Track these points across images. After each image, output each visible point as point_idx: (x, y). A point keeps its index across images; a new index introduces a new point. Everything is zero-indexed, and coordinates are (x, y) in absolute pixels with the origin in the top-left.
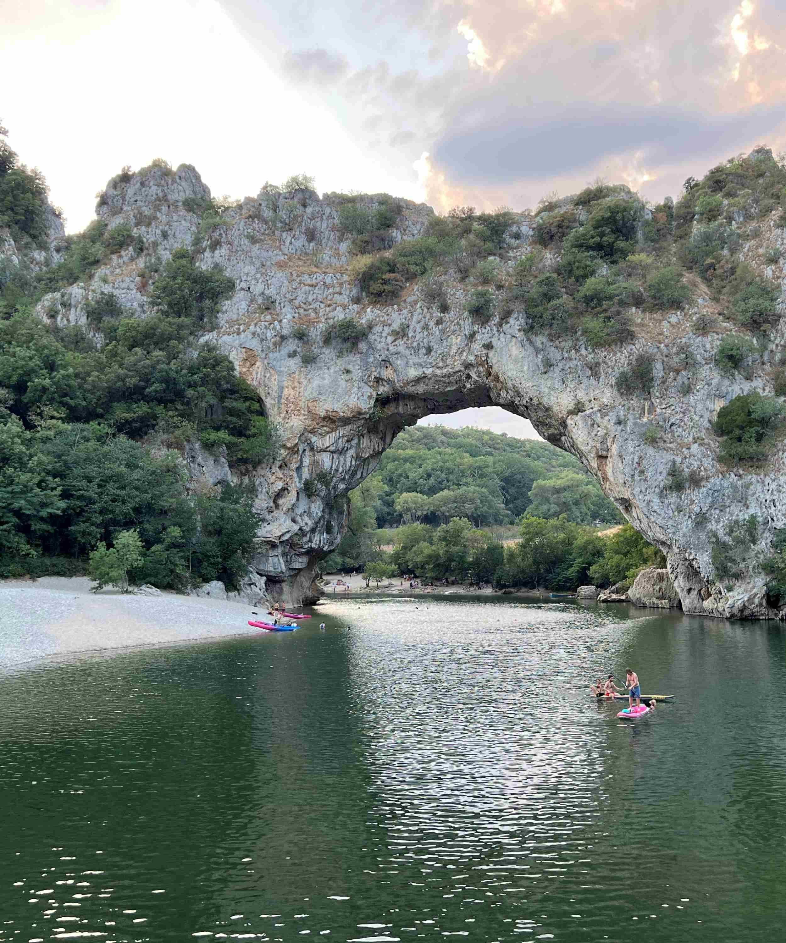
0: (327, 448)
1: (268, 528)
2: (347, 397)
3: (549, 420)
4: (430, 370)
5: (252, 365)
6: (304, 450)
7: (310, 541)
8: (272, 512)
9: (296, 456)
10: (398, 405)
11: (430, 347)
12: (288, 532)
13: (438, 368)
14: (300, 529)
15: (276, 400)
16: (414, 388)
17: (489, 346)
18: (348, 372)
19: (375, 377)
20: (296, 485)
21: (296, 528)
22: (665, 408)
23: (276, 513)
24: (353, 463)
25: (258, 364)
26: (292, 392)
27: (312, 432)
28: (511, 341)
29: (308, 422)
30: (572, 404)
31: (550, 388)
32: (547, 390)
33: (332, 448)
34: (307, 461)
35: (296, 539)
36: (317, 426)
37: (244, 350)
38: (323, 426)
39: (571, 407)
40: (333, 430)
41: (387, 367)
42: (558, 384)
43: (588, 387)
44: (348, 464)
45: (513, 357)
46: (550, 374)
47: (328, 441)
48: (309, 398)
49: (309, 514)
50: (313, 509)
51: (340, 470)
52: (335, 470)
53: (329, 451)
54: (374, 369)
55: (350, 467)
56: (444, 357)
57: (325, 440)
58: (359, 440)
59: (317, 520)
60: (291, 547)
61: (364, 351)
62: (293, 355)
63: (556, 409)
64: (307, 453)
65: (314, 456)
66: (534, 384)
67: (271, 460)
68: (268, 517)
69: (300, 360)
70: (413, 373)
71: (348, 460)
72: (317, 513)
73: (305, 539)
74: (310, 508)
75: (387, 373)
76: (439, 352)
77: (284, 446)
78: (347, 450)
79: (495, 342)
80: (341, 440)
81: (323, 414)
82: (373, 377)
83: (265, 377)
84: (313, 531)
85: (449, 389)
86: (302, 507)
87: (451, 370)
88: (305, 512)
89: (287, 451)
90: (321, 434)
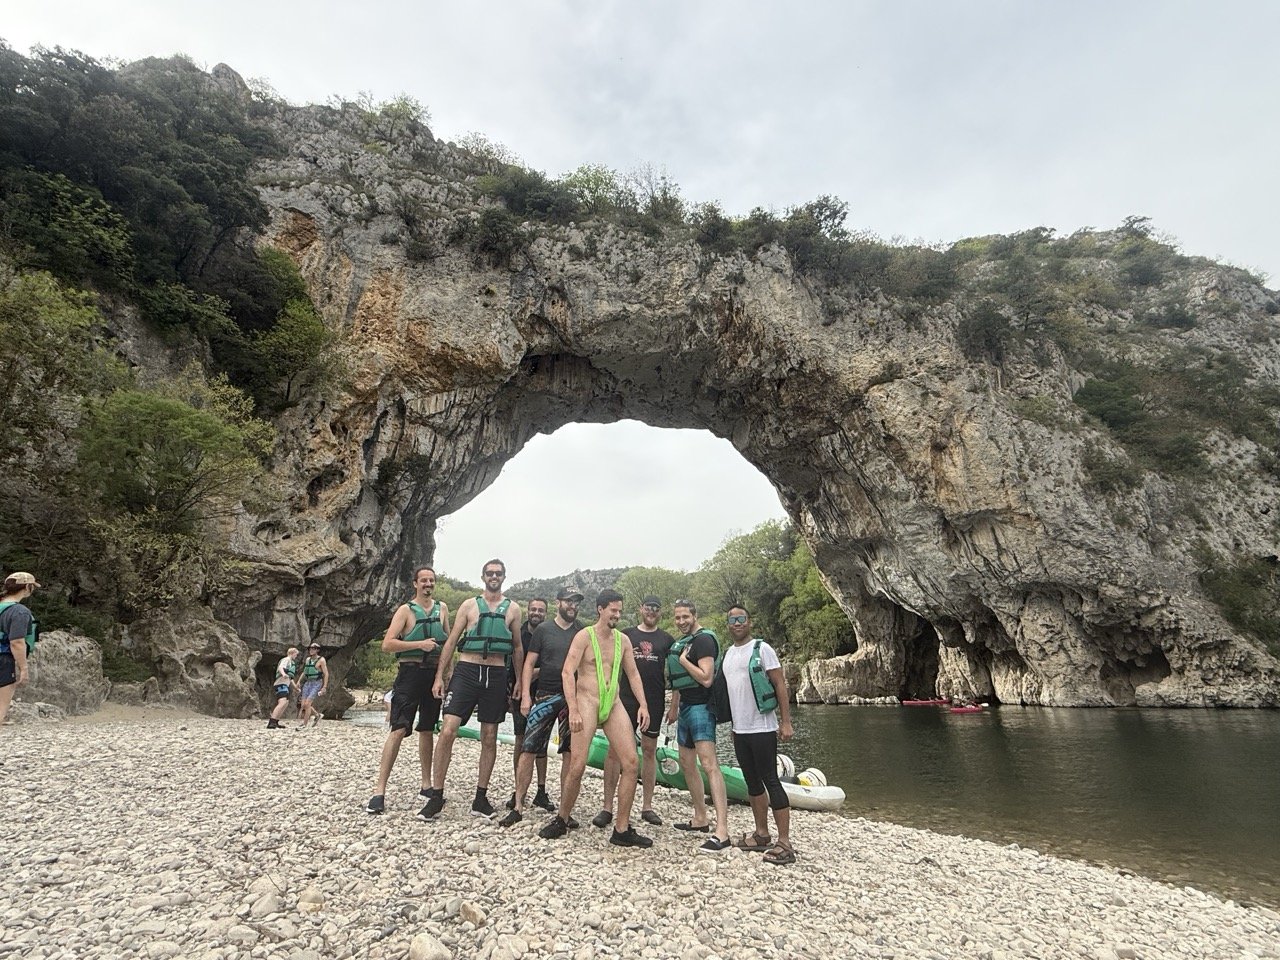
0: (429, 417)
1: (286, 544)
2: (483, 332)
3: (818, 402)
4: (637, 307)
5: (302, 247)
6: (385, 413)
7: (369, 590)
8: (301, 510)
9: (368, 418)
10: (552, 378)
11: (636, 272)
12: (329, 560)
13: (649, 306)
14: (356, 561)
15: (345, 309)
16: (598, 339)
17: (738, 279)
18: (489, 293)
19: (532, 315)
20: (359, 473)
21: (348, 554)
22: (1029, 378)
23: (309, 515)
24: (467, 460)
25: (315, 244)
26: (380, 300)
27: (409, 380)
28: (772, 277)
29: (404, 358)
30: (878, 369)
31: (837, 346)
32: (833, 349)
33: (438, 421)
34: (388, 433)
35: (339, 581)
36: (418, 371)
37: (291, 215)
38: (430, 374)
39: (877, 371)
40: (446, 388)
41: (553, 303)
42: (852, 340)
43: (905, 344)
44: (459, 459)
45: (777, 297)
46: (839, 324)
47: (434, 405)
48: (412, 316)
49: (377, 538)
50: (385, 527)
51: (445, 466)
52: (436, 463)
53: (432, 426)
54: (531, 301)
55: (461, 465)
56: (660, 288)
57: (429, 402)
58: (482, 423)
59: (390, 549)
60: (325, 601)
61: (520, 268)
62: (390, 241)
63: (846, 378)
64: (391, 420)
65: (403, 428)
66: (815, 337)
67: (318, 406)
68: (290, 521)
69: (404, 252)
70: (605, 308)
71: (461, 451)
72: (391, 537)
73: (360, 585)
74: (380, 523)
75: (555, 311)
76: (653, 281)
77: (350, 388)
78: (461, 434)
79: (748, 274)
80: (454, 411)
81: (436, 348)
82: (529, 314)
83: (328, 268)
84: (378, 569)
85: (652, 350)
86: (363, 519)
87: (668, 312)
88: (368, 528)
89: (352, 400)
90: (422, 390)
